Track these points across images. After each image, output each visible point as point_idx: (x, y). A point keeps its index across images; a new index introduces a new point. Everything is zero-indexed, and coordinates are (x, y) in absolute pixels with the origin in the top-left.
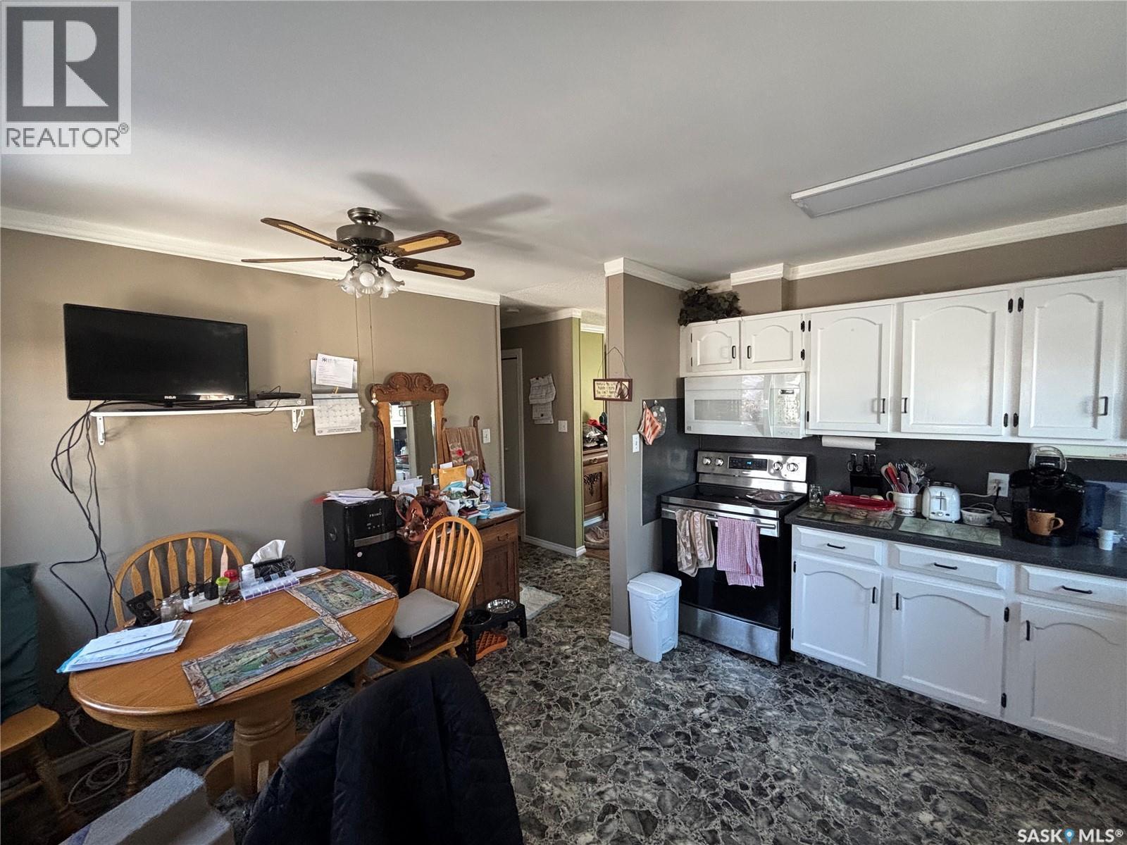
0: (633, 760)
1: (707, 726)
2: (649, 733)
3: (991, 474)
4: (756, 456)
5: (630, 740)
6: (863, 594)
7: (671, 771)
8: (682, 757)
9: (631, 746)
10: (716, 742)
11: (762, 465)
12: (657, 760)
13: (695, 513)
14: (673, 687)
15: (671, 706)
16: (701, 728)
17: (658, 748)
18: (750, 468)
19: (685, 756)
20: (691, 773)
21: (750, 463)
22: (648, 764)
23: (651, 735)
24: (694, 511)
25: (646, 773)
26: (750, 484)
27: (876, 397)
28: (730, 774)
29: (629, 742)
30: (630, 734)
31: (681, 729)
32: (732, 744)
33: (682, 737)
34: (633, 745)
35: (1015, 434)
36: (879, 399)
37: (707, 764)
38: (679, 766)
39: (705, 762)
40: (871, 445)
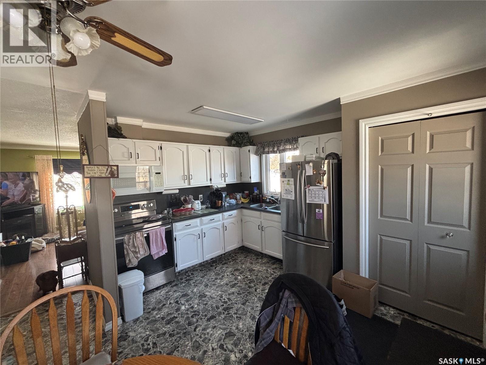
0: (199, 334)
1: (192, 307)
2: (187, 326)
3: (199, 195)
4: (133, 204)
5: (188, 334)
6: (196, 237)
7: (209, 323)
8: (204, 318)
9: (192, 334)
10: (201, 307)
11: (137, 207)
12: (203, 326)
13: (137, 233)
14: (164, 312)
15: (175, 316)
16: (192, 309)
17: (197, 325)
18: (132, 210)
19: (204, 317)
20: (213, 317)
21: (131, 207)
22: (203, 330)
23: (188, 326)
24: (136, 233)
25: (208, 331)
26: (131, 217)
27: (183, 174)
28: (216, 307)
29: (189, 335)
30: (184, 333)
31: (190, 316)
32: (204, 303)
33: (194, 316)
34: (191, 333)
35: (211, 183)
36: (184, 176)
37: (210, 312)
38: (209, 320)
39: (209, 312)
40: (177, 191)
